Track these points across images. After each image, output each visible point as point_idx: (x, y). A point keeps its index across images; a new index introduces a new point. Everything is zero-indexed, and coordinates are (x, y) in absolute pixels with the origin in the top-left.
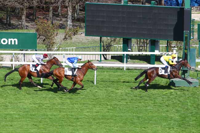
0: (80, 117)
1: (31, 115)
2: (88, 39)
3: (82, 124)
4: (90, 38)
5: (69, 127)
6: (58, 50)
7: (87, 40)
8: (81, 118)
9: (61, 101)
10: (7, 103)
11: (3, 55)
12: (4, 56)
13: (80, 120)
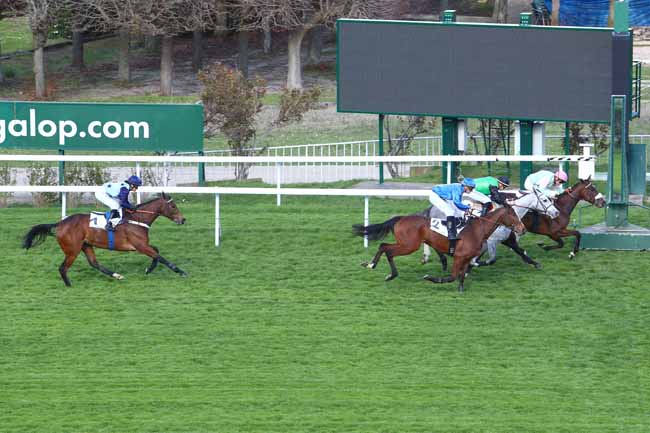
0: (325, 338)
1: (187, 334)
2: (347, 120)
3: (330, 358)
4: (354, 118)
5: (293, 365)
6: (262, 153)
7: (344, 123)
8: (326, 342)
9: (271, 295)
10: (121, 302)
11: (111, 169)
12: (113, 171)
13: (324, 345)
